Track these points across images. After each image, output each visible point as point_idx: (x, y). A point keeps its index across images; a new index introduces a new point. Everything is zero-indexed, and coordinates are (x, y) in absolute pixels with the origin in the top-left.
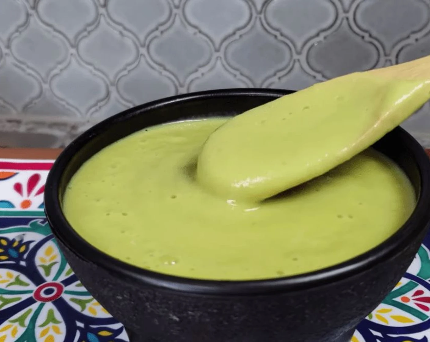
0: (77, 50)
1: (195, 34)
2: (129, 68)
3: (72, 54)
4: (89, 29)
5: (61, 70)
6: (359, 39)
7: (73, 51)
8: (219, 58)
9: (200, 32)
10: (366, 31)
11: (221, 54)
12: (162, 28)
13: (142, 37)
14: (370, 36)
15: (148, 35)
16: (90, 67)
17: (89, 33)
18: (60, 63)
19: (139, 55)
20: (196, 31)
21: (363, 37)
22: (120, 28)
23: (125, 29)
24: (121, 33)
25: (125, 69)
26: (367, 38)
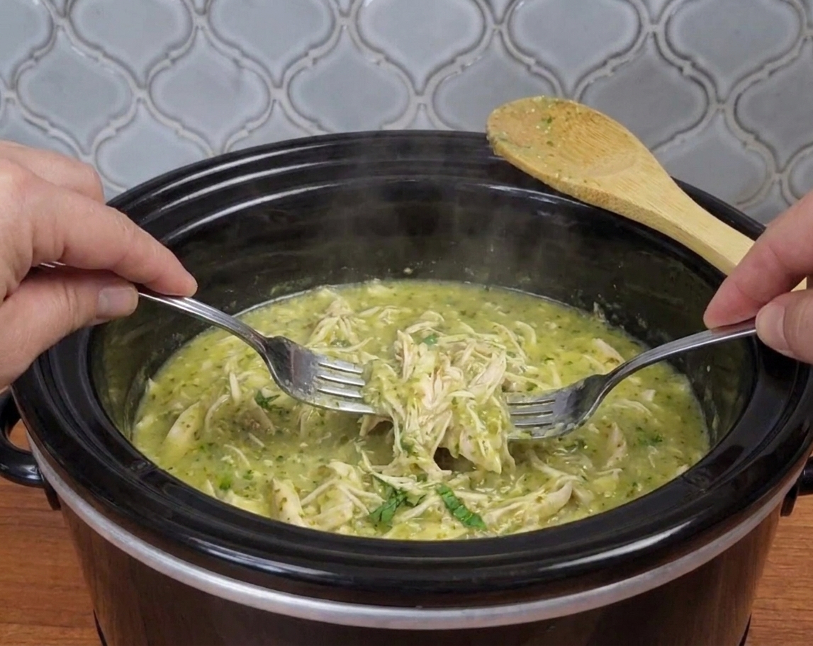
0: (150, 93)
1: (378, 63)
2: (251, 125)
3: (139, 100)
4: (174, 54)
5: (118, 130)
6: (674, 73)
7: (142, 94)
8: (422, 107)
9: (388, 59)
10: (685, 58)
11: (426, 99)
12: (314, 53)
13: (276, 70)
14: (694, 65)
15: (288, 66)
16: (176, 125)
17: (174, 61)
18: (115, 117)
19: (270, 102)
20: (381, 57)
21: (681, 69)
22: (236, 54)
23: (245, 55)
24: (236, 62)
25: (243, 128)
26: (688, 70)
